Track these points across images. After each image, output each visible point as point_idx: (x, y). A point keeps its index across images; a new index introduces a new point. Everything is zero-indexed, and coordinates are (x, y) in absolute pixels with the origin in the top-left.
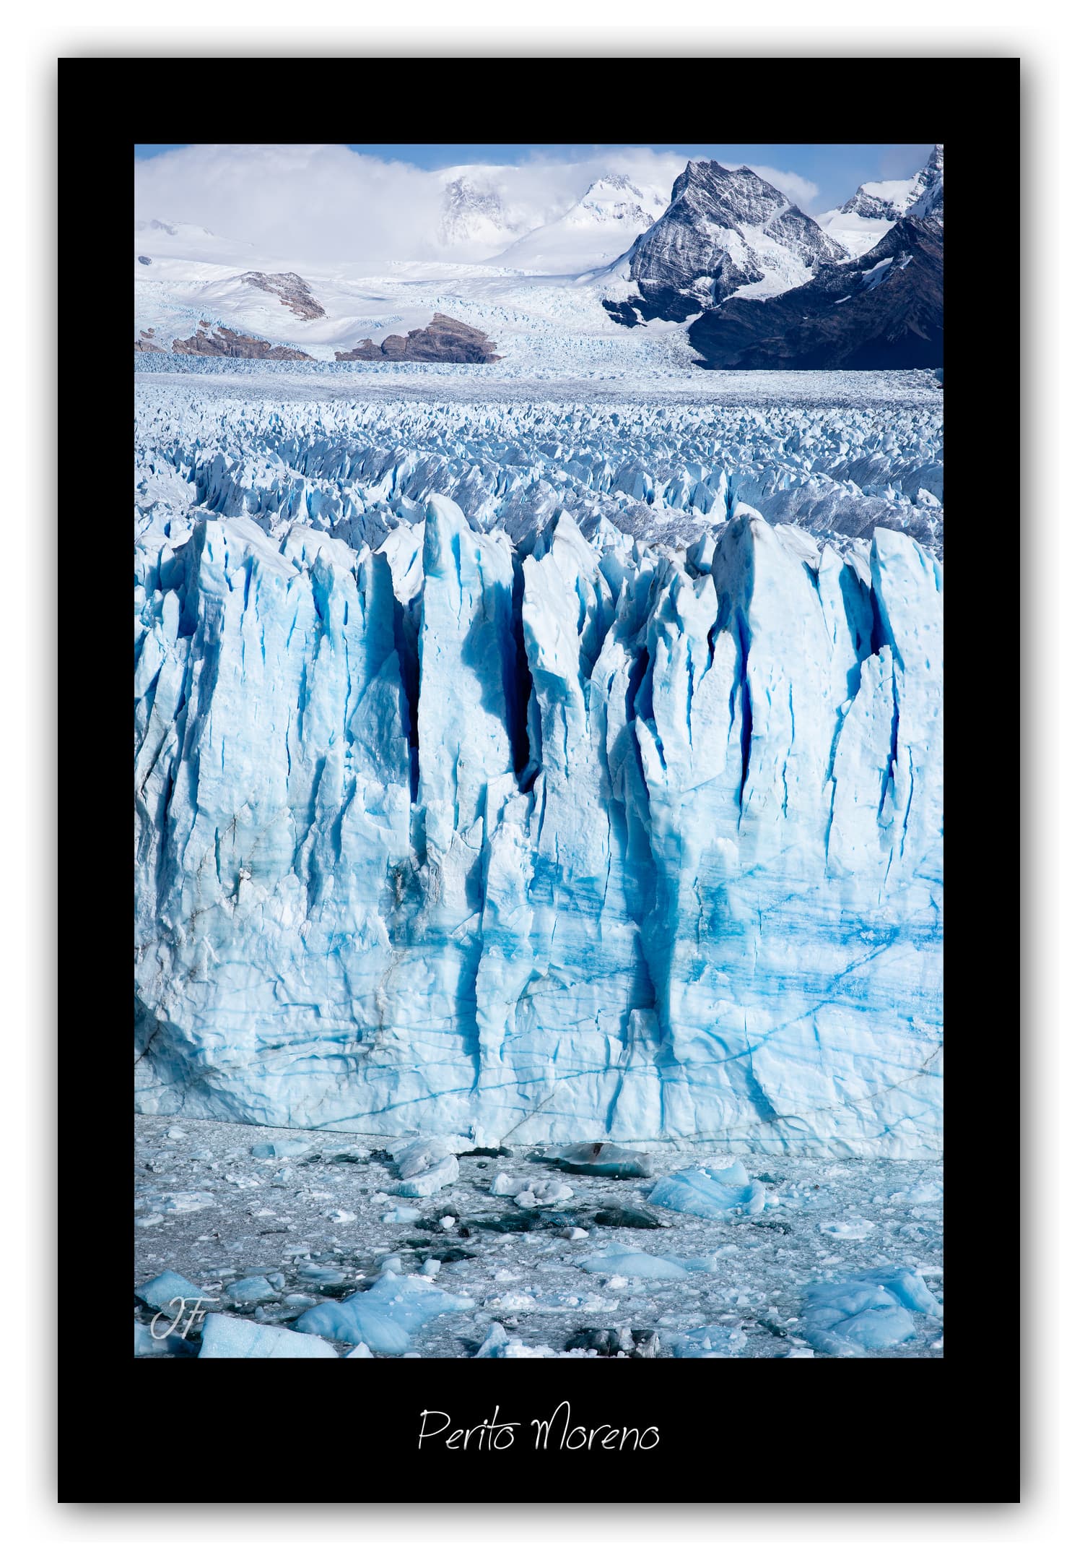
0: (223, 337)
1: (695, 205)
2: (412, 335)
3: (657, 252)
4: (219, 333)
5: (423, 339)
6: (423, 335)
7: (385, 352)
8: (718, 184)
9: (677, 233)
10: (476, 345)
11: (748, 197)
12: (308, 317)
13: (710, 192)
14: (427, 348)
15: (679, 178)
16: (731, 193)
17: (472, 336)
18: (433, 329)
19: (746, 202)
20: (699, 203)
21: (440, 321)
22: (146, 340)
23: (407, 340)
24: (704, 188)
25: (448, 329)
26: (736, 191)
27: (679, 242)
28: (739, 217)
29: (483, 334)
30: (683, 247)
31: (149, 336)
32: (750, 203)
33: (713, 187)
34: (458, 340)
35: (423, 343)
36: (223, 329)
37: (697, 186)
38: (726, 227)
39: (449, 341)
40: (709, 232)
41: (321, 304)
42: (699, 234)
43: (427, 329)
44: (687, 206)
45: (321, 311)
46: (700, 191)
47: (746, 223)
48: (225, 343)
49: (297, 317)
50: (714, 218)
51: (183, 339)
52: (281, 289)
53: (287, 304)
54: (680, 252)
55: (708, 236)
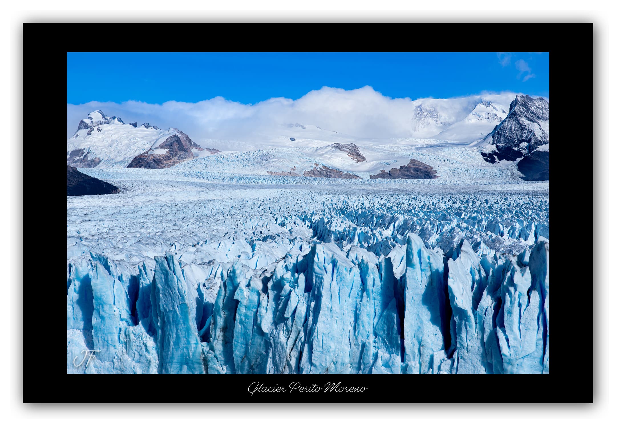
0: (324, 169)
1: (520, 113)
2: (402, 168)
3: (504, 132)
4: (322, 168)
5: (406, 170)
6: (406, 168)
7: (390, 175)
8: (529, 104)
9: (512, 124)
10: (428, 172)
11: (542, 109)
12: (359, 161)
13: (526, 108)
14: (408, 173)
15: (513, 102)
16: (534, 108)
17: (426, 168)
18: (410, 165)
19: (541, 111)
20: (521, 112)
21: (413, 161)
22: (293, 171)
23: (400, 170)
24: (523, 106)
25: (416, 165)
26: (537, 107)
27: (513, 128)
28: (538, 118)
29: (431, 167)
30: (514, 130)
31: (294, 170)
32: (543, 112)
33: (527, 106)
34: (421, 169)
35: (406, 171)
36: (324, 166)
37: (520, 105)
38: (533, 122)
39: (417, 170)
40: (525, 124)
41: (364, 156)
42: (521, 125)
43: (408, 165)
44: (516, 114)
45: (364, 159)
46: (521, 107)
47: (541, 120)
48: (325, 172)
49: (354, 161)
50: (528, 119)
51: (308, 171)
52: (348, 150)
53: (350, 156)
54: (513, 132)
55: (525, 126)
